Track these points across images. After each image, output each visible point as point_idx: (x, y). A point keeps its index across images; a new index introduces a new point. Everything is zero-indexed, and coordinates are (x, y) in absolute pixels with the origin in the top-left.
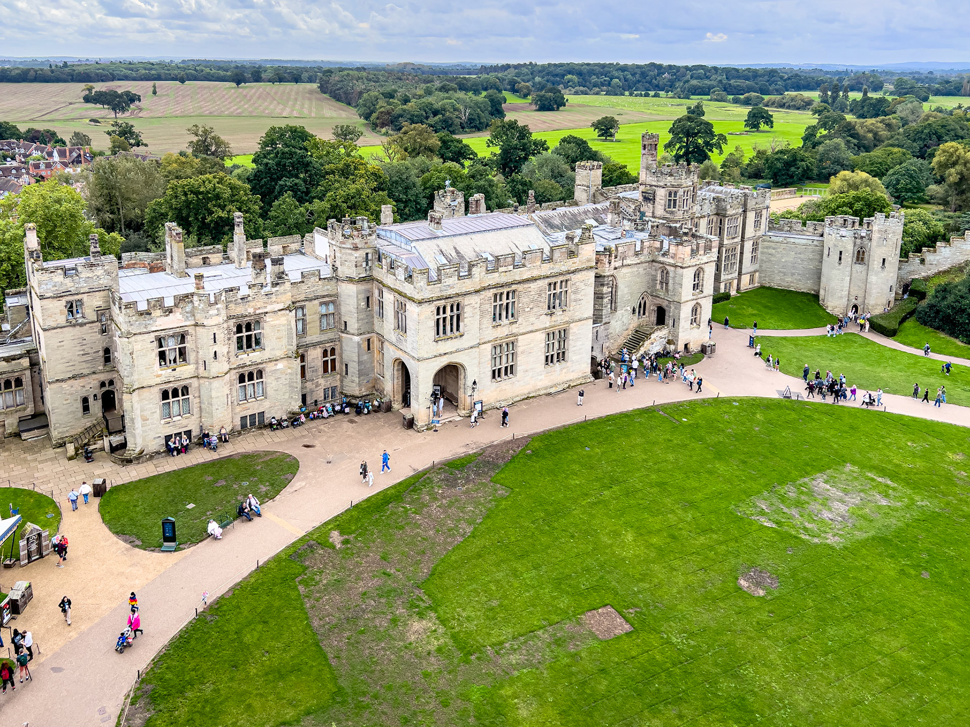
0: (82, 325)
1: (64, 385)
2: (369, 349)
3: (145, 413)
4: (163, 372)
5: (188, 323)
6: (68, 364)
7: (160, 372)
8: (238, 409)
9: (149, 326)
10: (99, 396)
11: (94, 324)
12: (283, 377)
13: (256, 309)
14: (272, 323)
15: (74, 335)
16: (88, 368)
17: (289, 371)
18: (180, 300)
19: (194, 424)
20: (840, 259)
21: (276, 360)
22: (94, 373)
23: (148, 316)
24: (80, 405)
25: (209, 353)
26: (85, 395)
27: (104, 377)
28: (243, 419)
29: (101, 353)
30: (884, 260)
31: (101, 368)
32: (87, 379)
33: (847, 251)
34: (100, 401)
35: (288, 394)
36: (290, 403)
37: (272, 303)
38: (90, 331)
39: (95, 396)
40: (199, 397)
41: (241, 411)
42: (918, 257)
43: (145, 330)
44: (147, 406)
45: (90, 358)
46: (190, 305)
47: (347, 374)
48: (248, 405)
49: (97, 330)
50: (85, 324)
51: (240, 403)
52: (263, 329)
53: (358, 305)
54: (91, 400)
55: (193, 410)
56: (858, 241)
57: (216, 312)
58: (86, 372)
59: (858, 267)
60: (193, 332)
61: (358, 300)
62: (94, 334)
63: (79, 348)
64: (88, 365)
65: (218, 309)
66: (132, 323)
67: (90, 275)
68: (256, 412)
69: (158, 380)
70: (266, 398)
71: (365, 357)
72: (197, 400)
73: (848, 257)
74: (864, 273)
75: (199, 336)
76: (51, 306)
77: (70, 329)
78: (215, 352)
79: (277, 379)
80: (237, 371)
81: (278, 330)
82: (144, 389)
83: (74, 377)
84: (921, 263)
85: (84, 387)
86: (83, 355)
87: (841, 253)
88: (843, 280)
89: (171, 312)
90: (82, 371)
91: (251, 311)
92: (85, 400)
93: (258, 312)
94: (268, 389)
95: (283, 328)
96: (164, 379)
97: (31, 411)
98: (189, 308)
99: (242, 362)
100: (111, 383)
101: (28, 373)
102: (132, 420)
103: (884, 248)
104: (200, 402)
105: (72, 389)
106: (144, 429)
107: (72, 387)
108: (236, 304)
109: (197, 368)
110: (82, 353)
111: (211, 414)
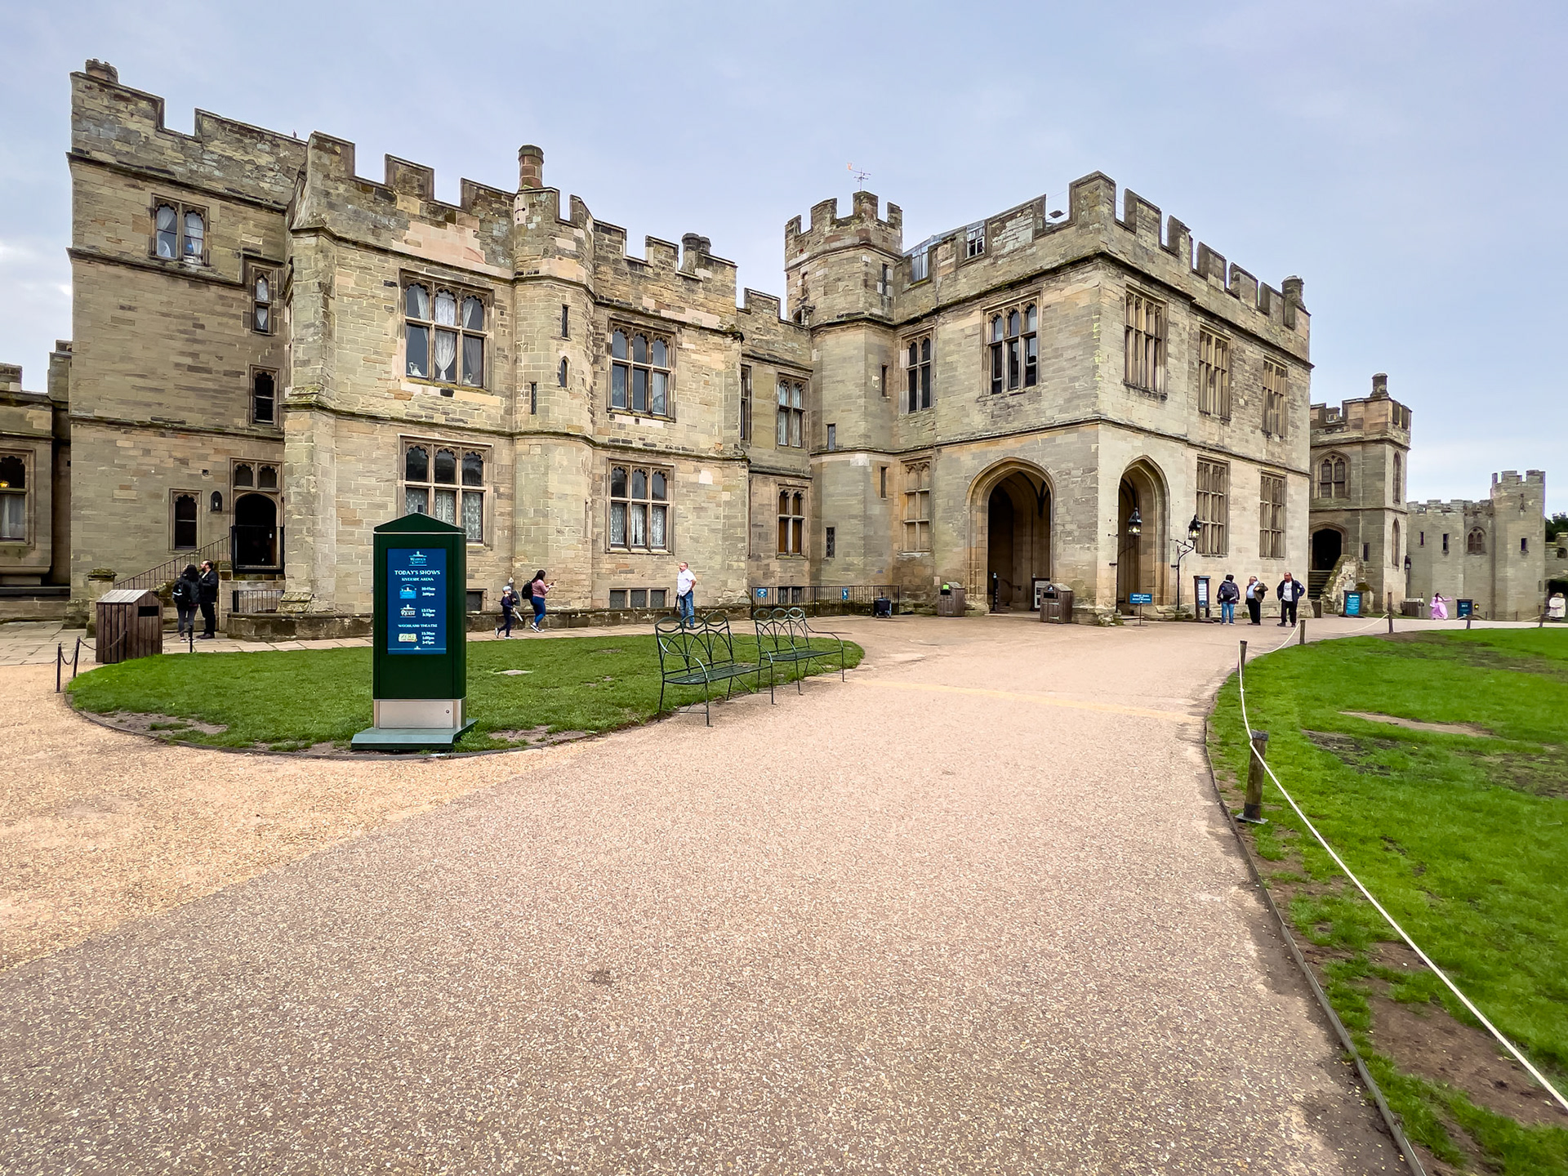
0: (197, 280)
1: (123, 440)
2: (883, 494)
3: (352, 500)
4: (417, 389)
5: (494, 271)
6: (140, 382)
7: (406, 386)
8: (606, 565)
9: (385, 235)
10: (229, 502)
11: (233, 294)
12: (713, 510)
13: (661, 305)
14: (694, 356)
15: (170, 303)
16: (203, 411)
17: (726, 496)
18: (478, 196)
19: (492, 574)
20: (1445, 546)
21: (699, 458)
22: (222, 433)
23: (384, 203)
24: (164, 515)
25: (547, 358)
26: (186, 487)
27: (245, 450)
28: (617, 593)
29: (246, 382)
30: (1524, 541)
31: (242, 423)
32: (196, 442)
33: (1457, 533)
34: (229, 520)
35: (719, 558)
36: (725, 583)
37: (696, 306)
38: (219, 308)
39: (217, 497)
40: (511, 497)
41: (613, 572)
42: (1553, 546)
43: (371, 240)
44: (361, 481)
45: (210, 385)
46: (503, 221)
47: (830, 553)
48: (631, 560)
49: (241, 312)
50: (208, 281)
51: (612, 549)
52: (673, 363)
53: (868, 378)
54: (203, 507)
55: (492, 533)
56: (1471, 519)
57: (571, 246)
58: (194, 420)
59: (1476, 559)
60: (507, 303)
61: (867, 367)
62: (231, 322)
63: (178, 345)
64: (205, 404)
65: (578, 241)
66: (334, 199)
67: (238, 156)
68: (650, 584)
69: (398, 409)
70: (672, 553)
71: (876, 510)
72: (503, 506)
73: (1458, 542)
74: (1486, 567)
75: (522, 312)
76: (106, 191)
77: (160, 281)
78: (565, 362)
79: (699, 509)
80: (609, 454)
81: (706, 383)
82: (355, 424)
83: (156, 426)
84: (1559, 556)
85: (184, 462)
86: (191, 369)
87: (1445, 536)
88: (1454, 578)
89: (450, 218)
90: (182, 415)
91: (649, 304)
92: (184, 506)
93: (664, 313)
94: (679, 530)
95: (717, 380)
96: (416, 410)
97: (43, 560)
98: (499, 229)
99: (622, 436)
100: (269, 474)
101: (44, 450)
102: (309, 501)
103: (1523, 523)
104: (512, 515)
105: (147, 460)
106: (345, 549)
107: (147, 452)
108: (616, 270)
109: (509, 411)
110: (189, 361)
111: (543, 545)
